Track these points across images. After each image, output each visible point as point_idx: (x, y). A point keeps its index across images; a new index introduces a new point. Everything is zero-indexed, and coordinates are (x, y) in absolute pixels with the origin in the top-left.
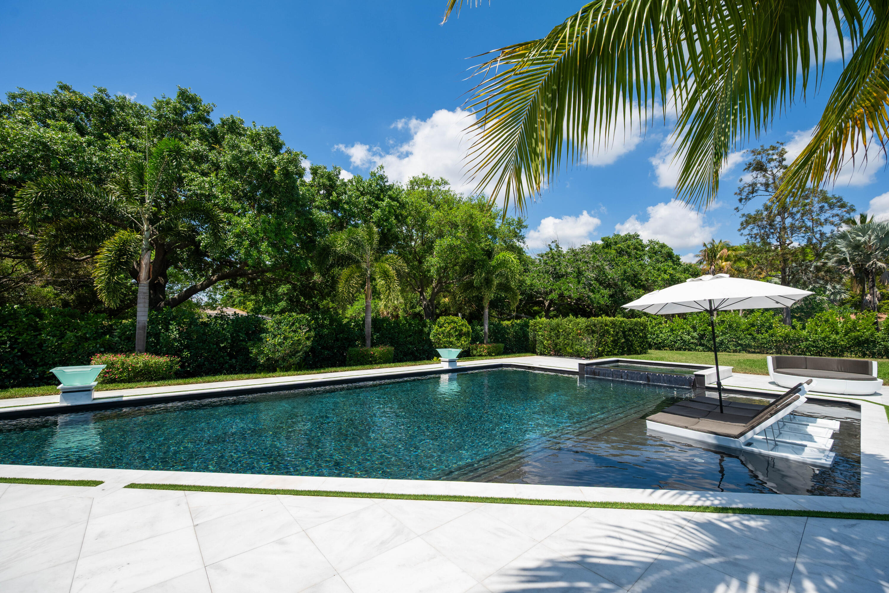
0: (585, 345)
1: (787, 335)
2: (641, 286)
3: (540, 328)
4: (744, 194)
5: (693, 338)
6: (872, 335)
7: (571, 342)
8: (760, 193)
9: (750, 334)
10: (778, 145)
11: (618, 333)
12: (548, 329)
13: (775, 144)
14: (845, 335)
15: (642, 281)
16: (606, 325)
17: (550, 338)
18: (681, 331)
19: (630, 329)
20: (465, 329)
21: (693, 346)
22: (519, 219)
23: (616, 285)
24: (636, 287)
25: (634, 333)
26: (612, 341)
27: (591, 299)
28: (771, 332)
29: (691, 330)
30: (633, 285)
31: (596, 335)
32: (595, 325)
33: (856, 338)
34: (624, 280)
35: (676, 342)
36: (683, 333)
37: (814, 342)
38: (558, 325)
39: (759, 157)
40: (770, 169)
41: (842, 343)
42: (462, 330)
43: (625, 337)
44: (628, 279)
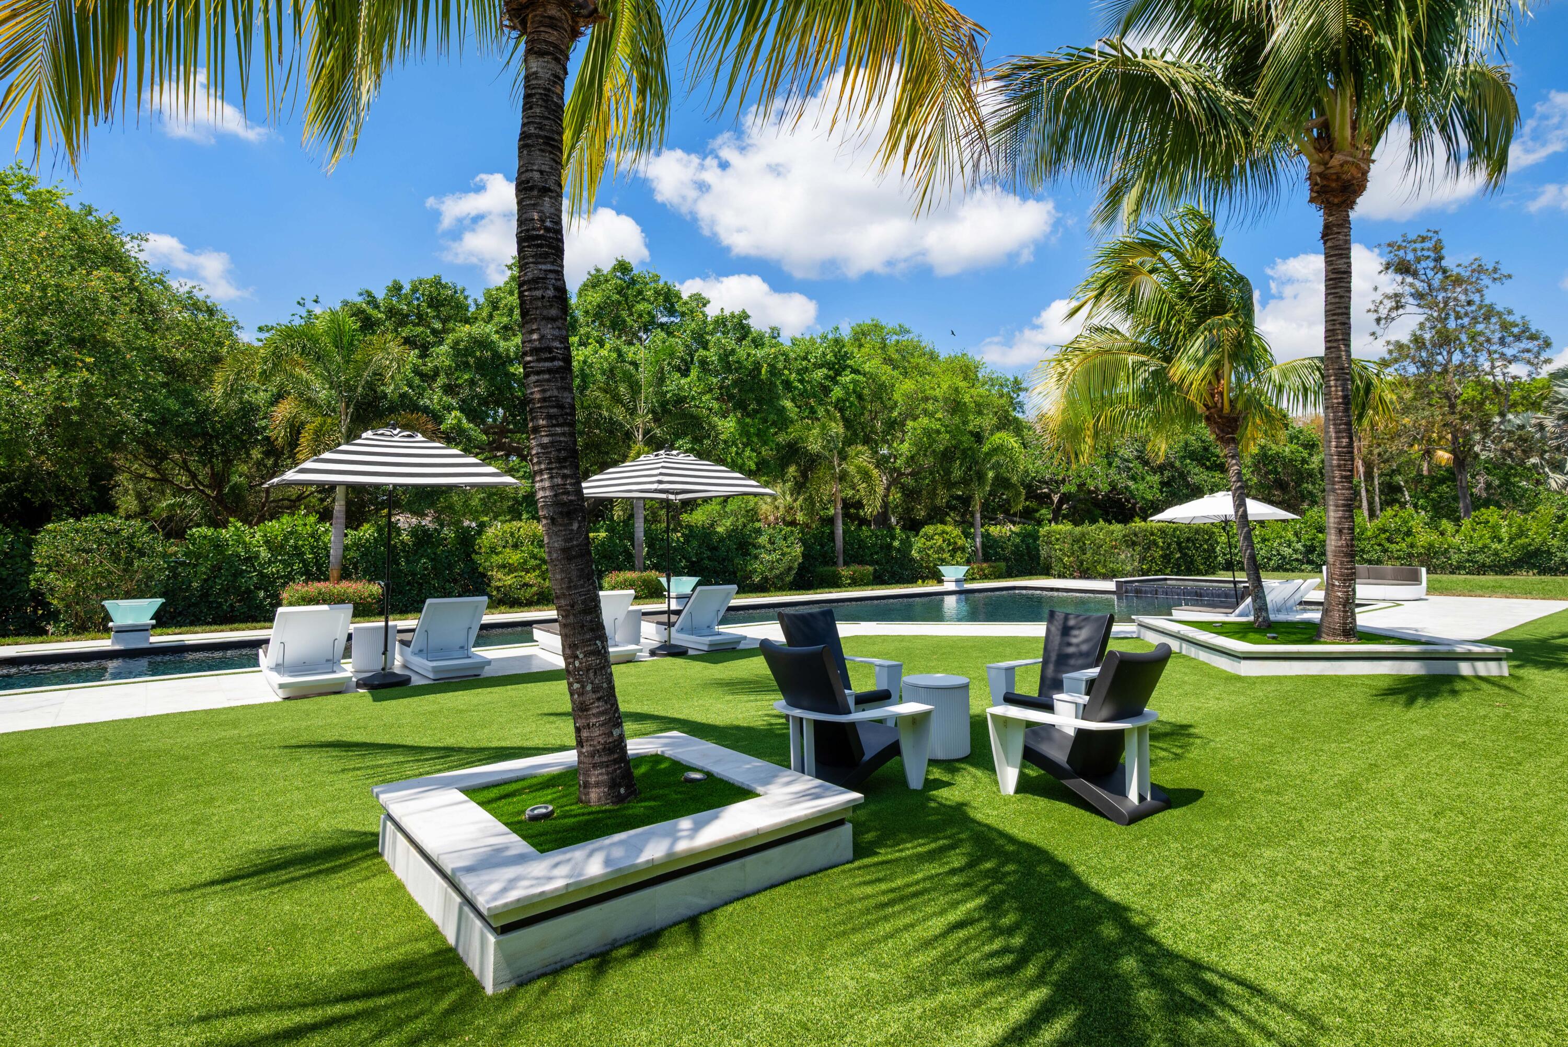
0: (1123, 562)
1: (1431, 545)
2: (1217, 466)
3: (1057, 540)
4: (1383, 312)
5: (1295, 551)
6: (1544, 542)
7: (1102, 558)
8: (1409, 308)
9: (1379, 545)
10: (1430, 234)
11: (1169, 545)
12: (1069, 540)
13: (1425, 234)
14: (1510, 543)
15: (1218, 457)
16: (1152, 534)
17: (1073, 553)
18: (1278, 541)
19: (1188, 540)
20: (960, 543)
21: (1295, 564)
22: (1016, 379)
23: (1172, 465)
24: (1207, 468)
25: (1194, 544)
26: (1161, 556)
27: (1131, 492)
28: (1409, 540)
29: (1295, 539)
30: (1203, 465)
31: (1138, 548)
32: (1136, 535)
33: (1524, 547)
34: (1184, 457)
35: (1270, 559)
36: (1280, 544)
37: (1469, 554)
38: (1083, 535)
39: (1401, 253)
40: (1422, 272)
41: (1506, 555)
42: (955, 543)
43: (1180, 549)
44: (1193, 456)
